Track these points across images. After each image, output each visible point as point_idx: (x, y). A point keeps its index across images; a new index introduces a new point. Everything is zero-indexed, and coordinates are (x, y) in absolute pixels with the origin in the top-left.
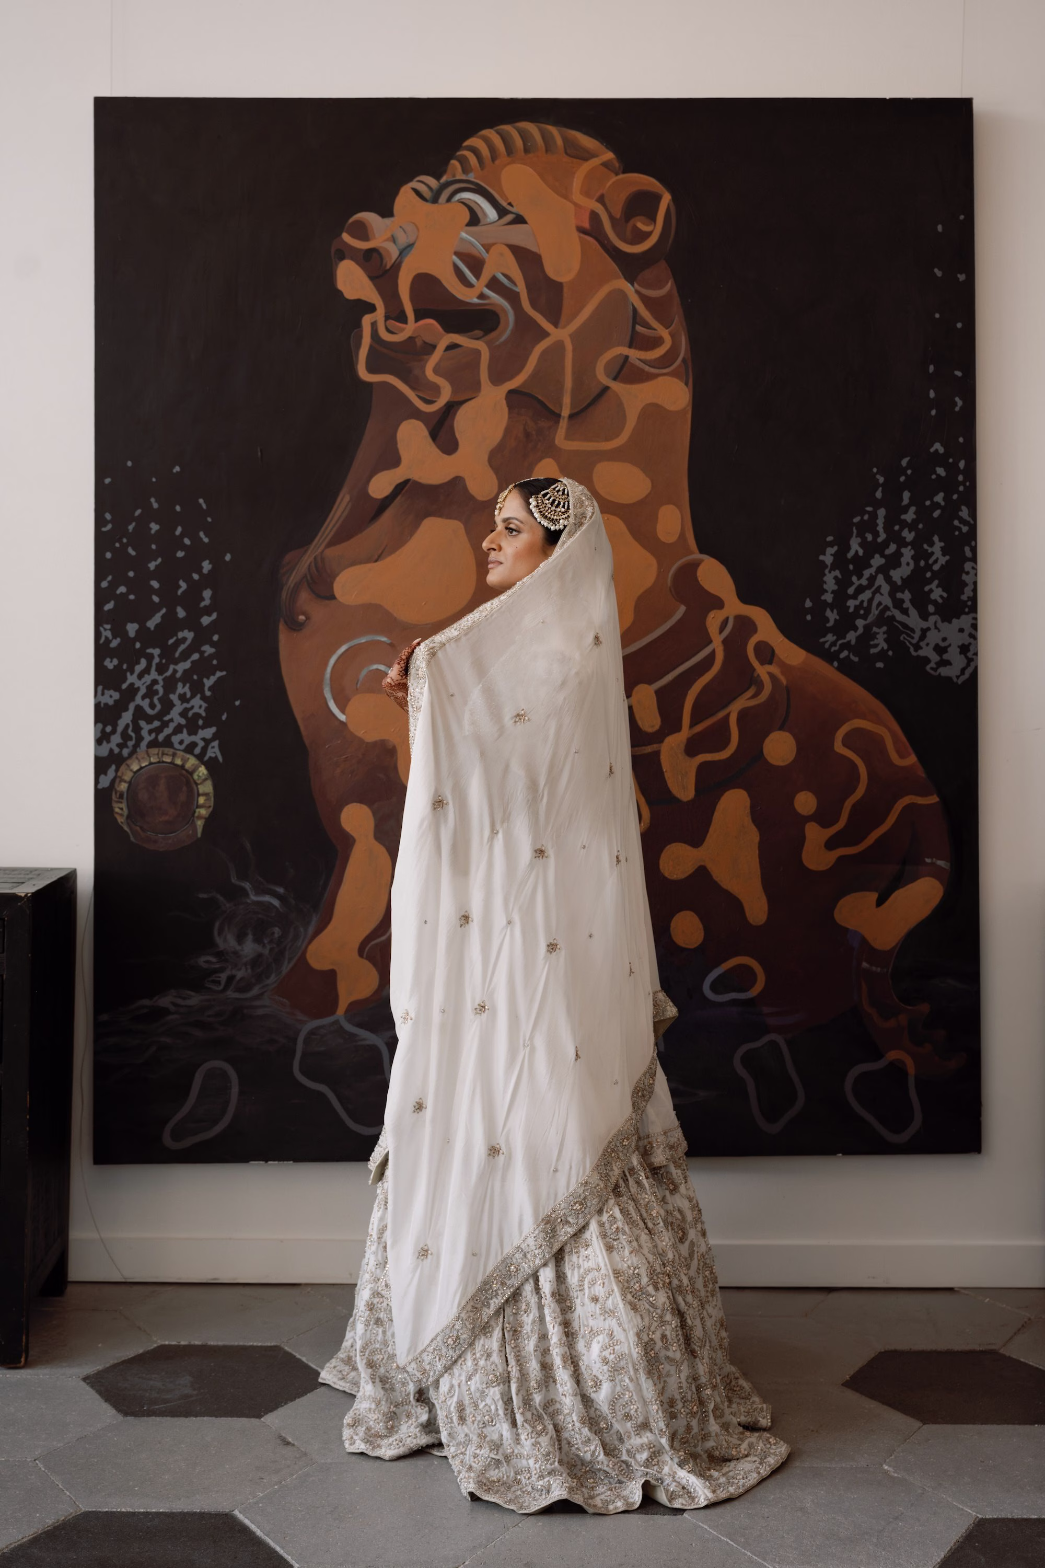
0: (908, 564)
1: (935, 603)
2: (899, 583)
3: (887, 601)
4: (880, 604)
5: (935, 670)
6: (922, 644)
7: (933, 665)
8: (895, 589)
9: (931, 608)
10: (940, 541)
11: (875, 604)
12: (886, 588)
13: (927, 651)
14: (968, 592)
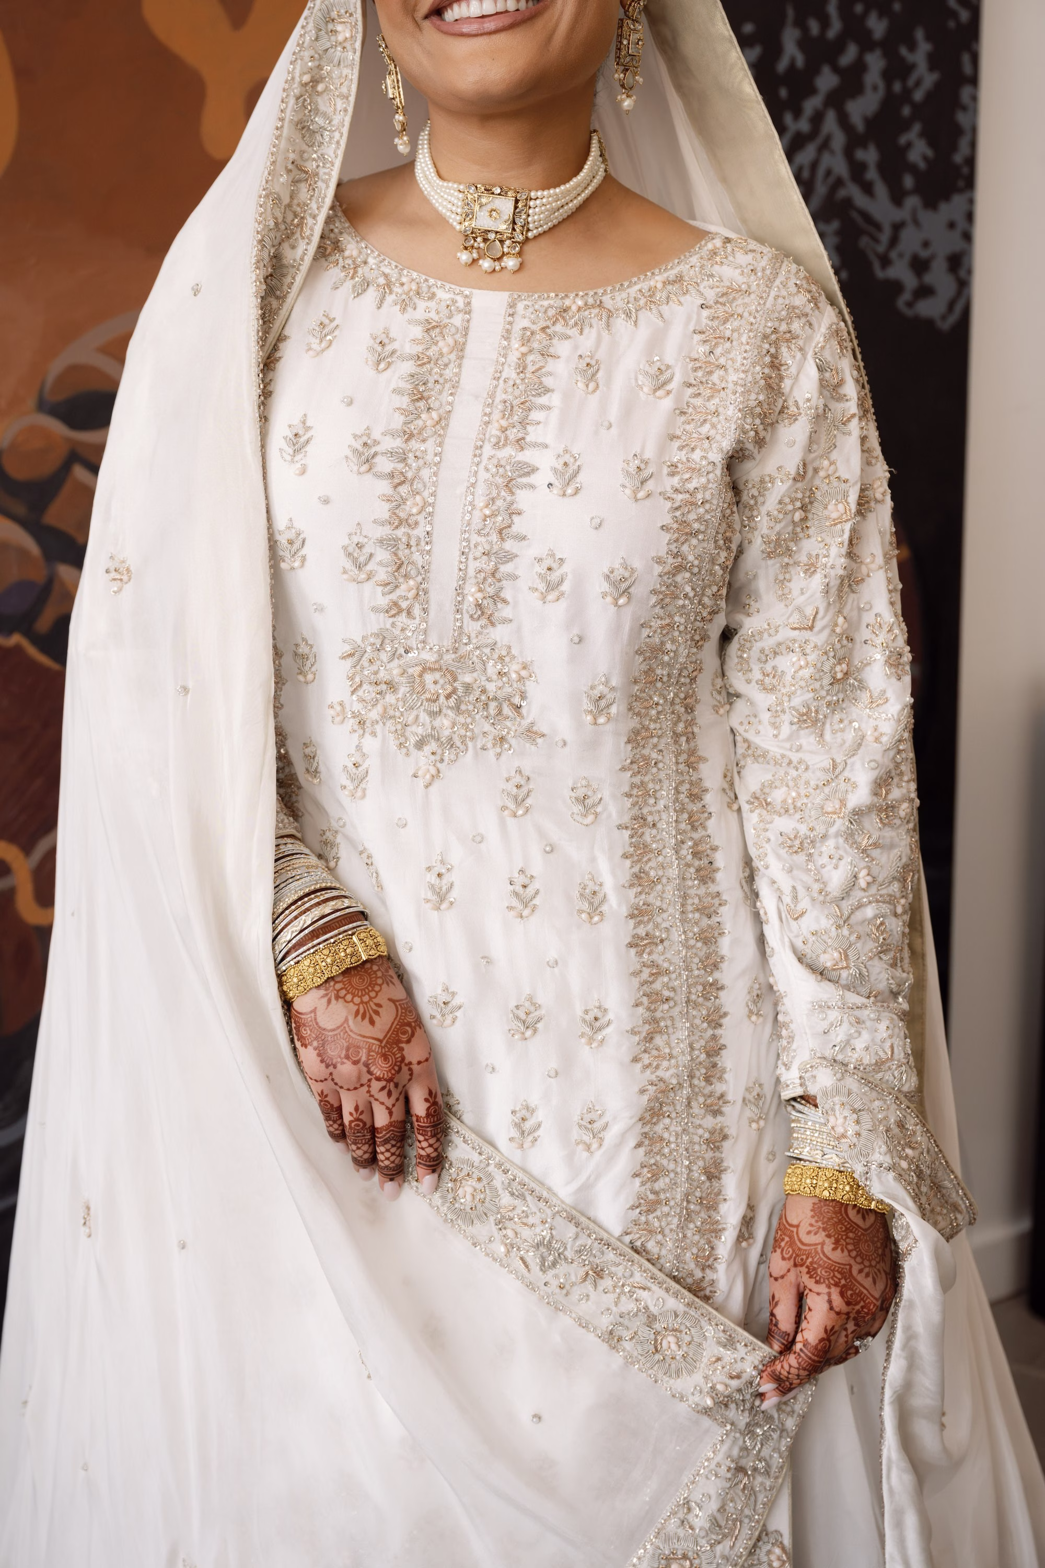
0: (875, 88)
1: (913, 169)
2: (860, 126)
3: (840, 167)
4: (829, 173)
5: (910, 305)
6: (893, 255)
7: (906, 296)
8: (854, 141)
9: (908, 182)
10: (928, 38)
11: (821, 172)
12: (839, 140)
13: (900, 271)
14: (964, 144)
